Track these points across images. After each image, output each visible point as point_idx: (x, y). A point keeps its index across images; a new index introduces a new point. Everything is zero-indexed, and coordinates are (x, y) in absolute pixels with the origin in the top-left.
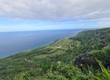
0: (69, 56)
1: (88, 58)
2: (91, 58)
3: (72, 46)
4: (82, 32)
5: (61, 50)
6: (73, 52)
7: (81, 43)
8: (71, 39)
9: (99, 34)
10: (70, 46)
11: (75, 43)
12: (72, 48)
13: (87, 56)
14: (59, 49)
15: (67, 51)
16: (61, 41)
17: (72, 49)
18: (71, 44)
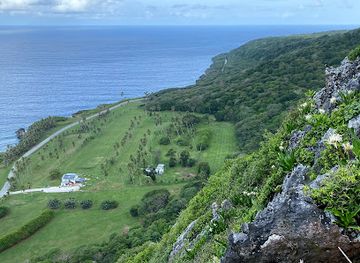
0: (159, 245)
1: (310, 229)
2: (326, 220)
3: (172, 165)
4: (241, 53)
5: (87, 206)
6: (184, 215)
7: (238, 135)
8: (166, 107)
9: (346, 62)
10: (160, 169)
11: (195, 142)
12: (175, 182)
13: (303, 216)
14: (70, 206)
15: (134, 213)
16: (84, 129)
17: (174, 191)
18: (164, 150)
